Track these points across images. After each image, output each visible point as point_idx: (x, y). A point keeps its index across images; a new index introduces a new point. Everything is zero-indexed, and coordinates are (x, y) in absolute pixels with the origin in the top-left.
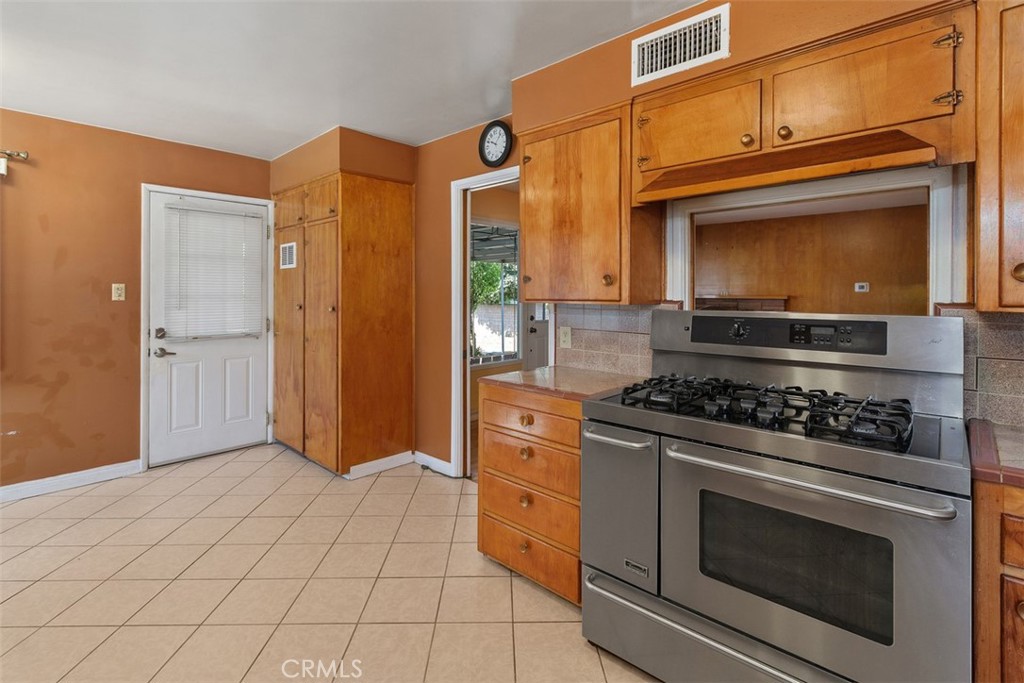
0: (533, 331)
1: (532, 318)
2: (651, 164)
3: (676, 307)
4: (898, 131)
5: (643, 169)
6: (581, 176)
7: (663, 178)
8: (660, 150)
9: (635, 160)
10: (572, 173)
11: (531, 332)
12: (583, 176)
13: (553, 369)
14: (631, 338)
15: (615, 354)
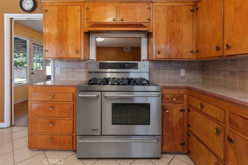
0: (33, 73)
1: (32, 69)
2: (90, 21)
3: (93, 61)
4: (142, 24)
5: (88, 22)
6: (68, 20)
7: (94, 25)
8: (93, 18)
9: (85, 19)
10: (65, 18)
11: (32, 74)
12: (69, 20)
13: (53, 81)
14: (80, 70)
15: (75, 75)
